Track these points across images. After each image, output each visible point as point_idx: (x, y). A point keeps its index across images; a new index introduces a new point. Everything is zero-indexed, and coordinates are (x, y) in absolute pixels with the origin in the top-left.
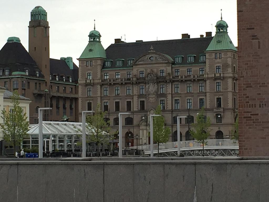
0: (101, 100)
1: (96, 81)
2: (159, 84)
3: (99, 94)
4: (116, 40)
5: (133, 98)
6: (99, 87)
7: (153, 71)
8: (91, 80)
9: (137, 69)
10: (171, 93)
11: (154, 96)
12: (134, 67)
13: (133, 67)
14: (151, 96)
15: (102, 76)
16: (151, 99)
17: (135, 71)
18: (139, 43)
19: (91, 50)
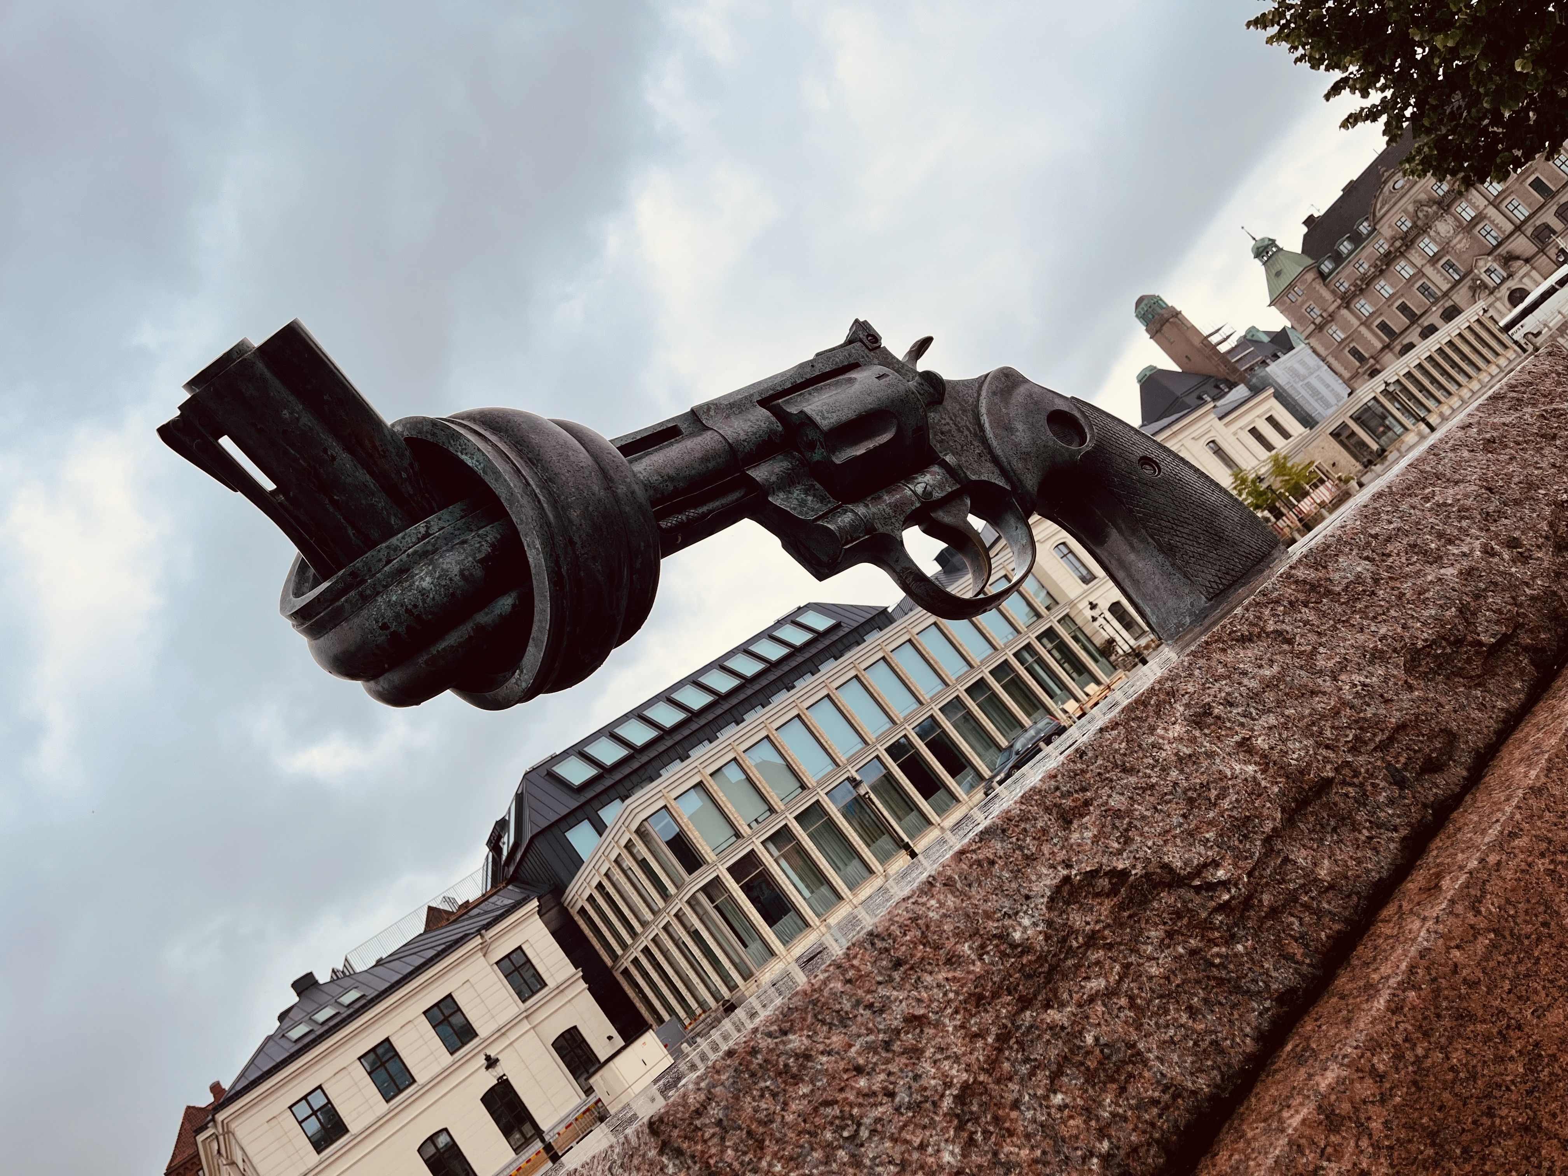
0: (1369, 327)
1: (1332, 308)
2: (1453, 210)
3: (1355, 322)
4: (1305, 223)
5: (1424, 274)
6: (1344, 312)
7: (1420, 202)
8: (1321, 315)
9: (1386, 226)
10: (1486, 203)
11: (1461, 235)
12: (1377, 227)
13: (1375, 229)
14: (1455, 241)
15: (1333, 292)
16: (1458, 246)
17: (1386, 230)
18: (1351, 189)
19: (1278, 274)
